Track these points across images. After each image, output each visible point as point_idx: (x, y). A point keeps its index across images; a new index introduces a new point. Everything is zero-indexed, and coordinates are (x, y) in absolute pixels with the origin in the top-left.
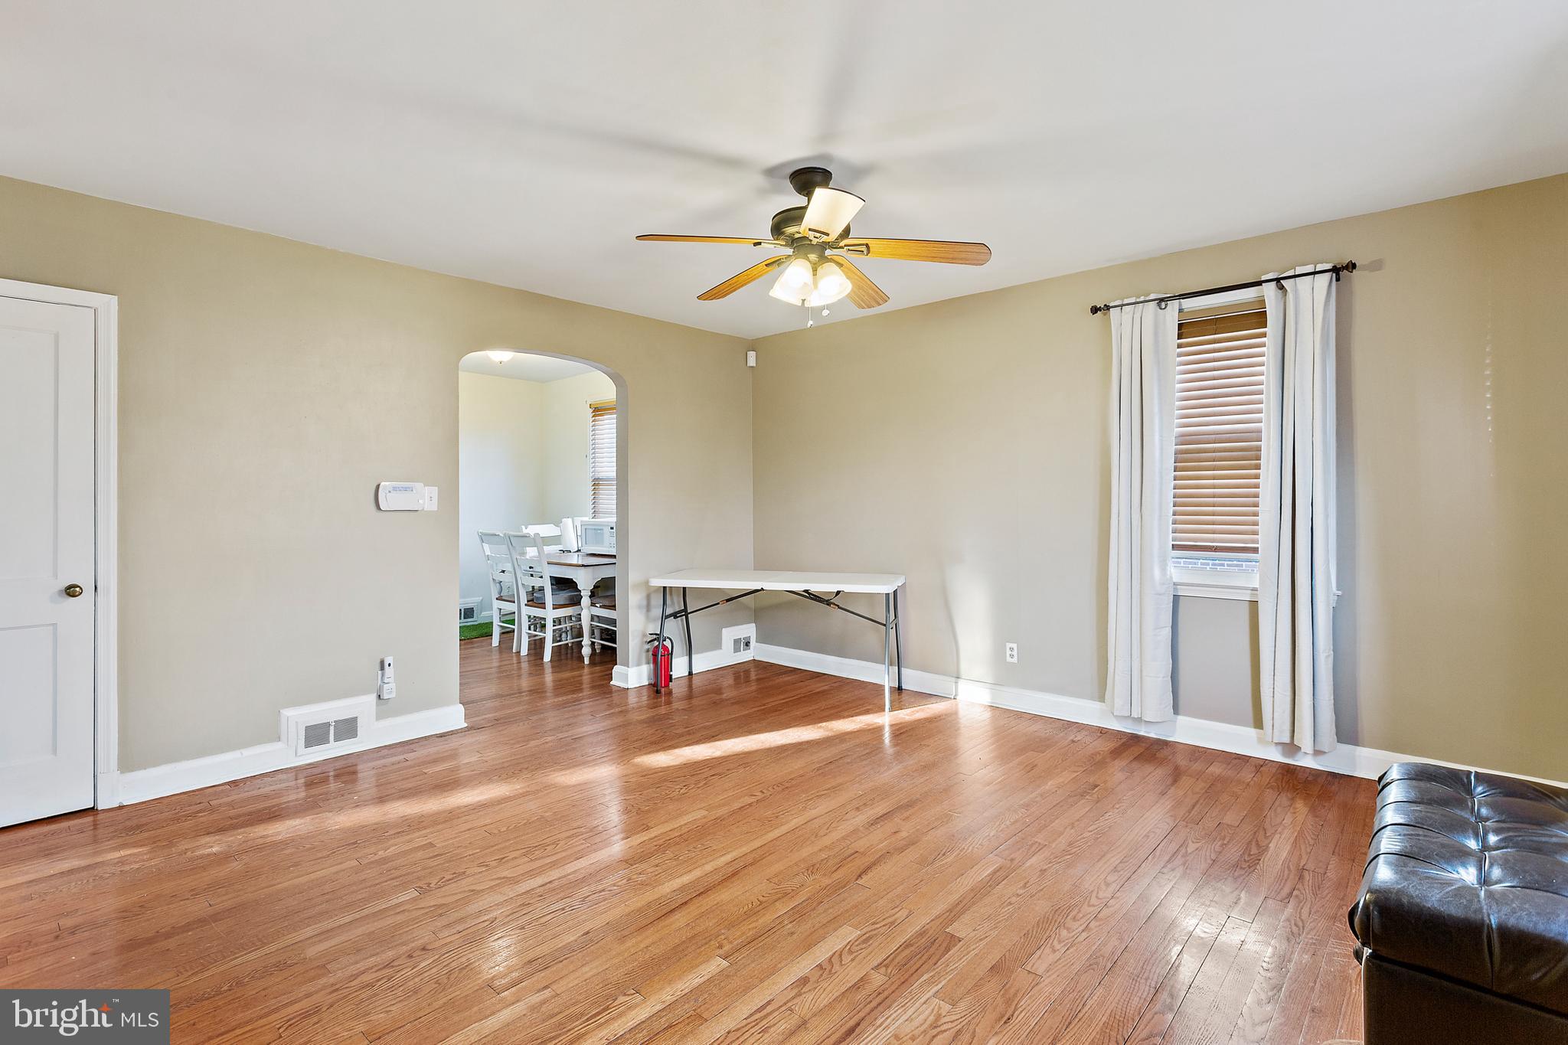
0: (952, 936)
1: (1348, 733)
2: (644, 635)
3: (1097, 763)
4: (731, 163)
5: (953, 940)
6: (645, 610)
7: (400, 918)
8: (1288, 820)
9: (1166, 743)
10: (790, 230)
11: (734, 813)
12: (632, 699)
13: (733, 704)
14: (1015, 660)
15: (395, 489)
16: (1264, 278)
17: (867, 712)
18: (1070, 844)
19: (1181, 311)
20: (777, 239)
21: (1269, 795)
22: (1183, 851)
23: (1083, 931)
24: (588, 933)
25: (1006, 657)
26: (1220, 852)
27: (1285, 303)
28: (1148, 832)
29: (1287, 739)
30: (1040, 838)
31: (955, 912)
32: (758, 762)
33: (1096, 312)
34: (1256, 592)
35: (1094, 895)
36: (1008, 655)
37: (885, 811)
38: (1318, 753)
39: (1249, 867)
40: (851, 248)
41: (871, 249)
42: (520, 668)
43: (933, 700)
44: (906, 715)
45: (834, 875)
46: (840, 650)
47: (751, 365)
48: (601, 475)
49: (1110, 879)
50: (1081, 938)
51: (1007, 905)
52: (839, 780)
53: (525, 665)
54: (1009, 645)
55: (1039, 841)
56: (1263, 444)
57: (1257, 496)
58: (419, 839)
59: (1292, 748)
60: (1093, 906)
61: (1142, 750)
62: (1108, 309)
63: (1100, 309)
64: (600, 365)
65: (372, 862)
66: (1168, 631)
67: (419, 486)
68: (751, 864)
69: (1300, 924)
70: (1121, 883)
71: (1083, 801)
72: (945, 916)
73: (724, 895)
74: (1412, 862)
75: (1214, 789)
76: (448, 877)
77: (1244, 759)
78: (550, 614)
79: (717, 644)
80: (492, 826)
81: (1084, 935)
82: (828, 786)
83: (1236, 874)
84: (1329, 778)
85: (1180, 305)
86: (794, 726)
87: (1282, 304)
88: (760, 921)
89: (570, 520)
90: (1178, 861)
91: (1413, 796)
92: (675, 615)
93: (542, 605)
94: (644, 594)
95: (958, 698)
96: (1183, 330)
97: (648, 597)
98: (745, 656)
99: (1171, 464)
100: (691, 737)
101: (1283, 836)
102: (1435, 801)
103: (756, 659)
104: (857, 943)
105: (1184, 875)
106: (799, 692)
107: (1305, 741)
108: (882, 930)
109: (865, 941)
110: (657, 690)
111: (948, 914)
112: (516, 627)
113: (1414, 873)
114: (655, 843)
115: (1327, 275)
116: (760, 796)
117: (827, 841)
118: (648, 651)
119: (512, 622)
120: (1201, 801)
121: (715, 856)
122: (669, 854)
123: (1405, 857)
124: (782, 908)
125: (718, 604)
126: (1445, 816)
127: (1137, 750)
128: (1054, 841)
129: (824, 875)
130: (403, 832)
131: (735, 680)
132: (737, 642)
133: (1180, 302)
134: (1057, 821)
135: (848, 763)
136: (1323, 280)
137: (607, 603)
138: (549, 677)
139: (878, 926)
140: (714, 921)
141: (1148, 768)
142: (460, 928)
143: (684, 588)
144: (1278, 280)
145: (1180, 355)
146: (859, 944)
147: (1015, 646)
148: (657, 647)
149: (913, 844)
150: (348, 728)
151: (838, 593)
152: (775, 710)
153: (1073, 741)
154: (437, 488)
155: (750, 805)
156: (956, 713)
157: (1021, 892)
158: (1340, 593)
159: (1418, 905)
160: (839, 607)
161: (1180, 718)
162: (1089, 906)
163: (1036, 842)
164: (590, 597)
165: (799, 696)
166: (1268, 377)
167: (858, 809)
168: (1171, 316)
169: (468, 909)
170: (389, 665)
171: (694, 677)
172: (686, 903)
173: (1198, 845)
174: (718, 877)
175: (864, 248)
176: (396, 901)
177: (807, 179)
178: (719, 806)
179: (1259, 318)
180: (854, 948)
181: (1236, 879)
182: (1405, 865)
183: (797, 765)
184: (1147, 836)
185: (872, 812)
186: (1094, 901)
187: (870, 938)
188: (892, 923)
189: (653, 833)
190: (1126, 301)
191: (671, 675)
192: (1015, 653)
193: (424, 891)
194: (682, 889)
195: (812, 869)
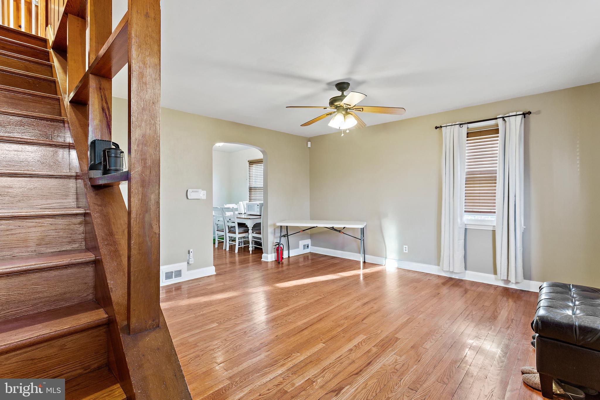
0: (397, 338)
1: (527, 276)
2: (273, 243)
3: (438, 287)
4: (316, 81)
5: (397, 339)
6: (273, 234)
7: (215, 331)
8: (507, 305)
9: (462, 280)
10: (336, 104)
11: (316, 301)
12: (270, 265)
13: (307, 267)
14: (407, 252)
15: (193, 191)
16: (498, 117)
17: (354, 270)
18: (432, 311)
19: (468, 128)
20: (332, 107)
21: (499, 297)
22: (471, 314)
23: (440, 337)
24: (277, 336)
25: (403, 251)
26: (484, 314)
27: (505, 125)
28: (459, 308)
29: (506, 278)
30: (422, 310)
31: (397, 331)
32: (320, 286)
33: (437, 128)
34: (494, 227)
35: (443, 326)
36: (404, 250)
37: (367, 301)
38: (517, 283)
39: (494, 319)
40: (356, 109)
41: (364, 110)
42: (226, 255)
43: (377, 266)
44: (368, 271)
45: (354, 320)
46: (342, 249)
47: (309, 147)
48: (252, 186)
49: (447, 322)
50: (439, 339)
51: (414, 329)
52: (349, 291)
53: (228, 254)
54: (404, 246)
55: (421, 310)
56: (497, 175)
57: (495, 193)
58: (212, 308)
59: (507, 281)
60: (443, 330)
61: (454, 282)
62: (442, 127)
63: (438, 127)
64: (258, 148)
65: (199, 315)
66: (463, 241)
67: (200, 190)
68: (326, 317)
69: (513, 335)
70: (451, 323)
71: (435, 298)
72: (393, 332)
73: (319, 326)
74: (551, 308)
75: (480, 296)
76: (226, 320)
77: (491, 286)
78: (237, 236)
79: (298, 247)
80: (235, 305)
81: (441, 338)
82: (346, 293)
83: (490, 321)
84: (521, 292)
85: (467, 126)
86: (330, 274)
87: (505, 126)
88: (333, 333)
89: (242, 202)
90: (470, 316)
91: (551, 291)
92: (284, 236)
93: (235, 233)
94: (273, 228)
95: (385, 265)
96: (469, 135)
97: (275, 229)
98: (307, 251)
99: (464, 182)
100: (294, 278)
101: (505, 310)
102: (559, 292)
103: (311, 252)
104: (366, 340)
105: (472, 321)
106: (329, 263)
107: (512, 279)
108: (374, 336)
109: (368, 339)
110: (279, 262)
111: (394, 332)
112: (224, 241)
113: (552, 311)
114: (292, 310)
115: (521, 116)
116: (323, 296)
117: (349, 310)
118: (274, 248)
119: (223, 239)
120: (476, 299)
121: (313, 314)
122: (297, 313)
123: (549, 307)
124: (339, 330)
125: (300, 232)
126: (562, 296)
127: (452, 283)
128: (427, 310)
129: (351, 320)
130: (207, 306)
131: (304, 259)
132: (304, 246)
133: (467, 125)
134: (427, 304)
135: (351, 286)
136: (519, 118)
137: (258, 232)
138: (237, 258)
139: (372, 335)
140: (318, 333)
141: (456, 289)
142: (236, 334)
143: (287, 226)
144: (503, 118)
145: (467, 144)
146: (367, 340)
147: (407, 246)
148: (278, 247)
149: (379, 311)
150: (179, 273)
151: (344, 228)
152: (322, 269)
153: (429, 280)
154: (206, 191)
155: (321, 299)
156: (385, 270)
157: (418, 325)
158: (525, 227)
159: (553, 320)
160: (344, 233)
161: (467, 272)
162: (441, 329)
163: (421, 311)
164: (252, 230)
165: (329, 264)
166: (499, 151)
167: (358, 300)
168: (464, 130)
169: (236, 329)
170: (191, 252)
171: (290, 258)
172: (307, 328)
173: (476, 312)
174: (315, 320)
175: (361, 110)
176: (211, 327)
177: (342, 86)
178: (310, 299)
179: (497, 131)
180: (365, 341)
181: (490, 322)
182: (549, 309)
183: (333, 287)
184: (458, 309)
185: (363, 301)
186: (442, 328)
187: (370, 338)
188: (377, 334)
189: (290, 307)
190: (448, 125)
191: (283, 257)
192: (407, 249)
193: (220, 324)
194: (304, 324)
195: (346, 318)
